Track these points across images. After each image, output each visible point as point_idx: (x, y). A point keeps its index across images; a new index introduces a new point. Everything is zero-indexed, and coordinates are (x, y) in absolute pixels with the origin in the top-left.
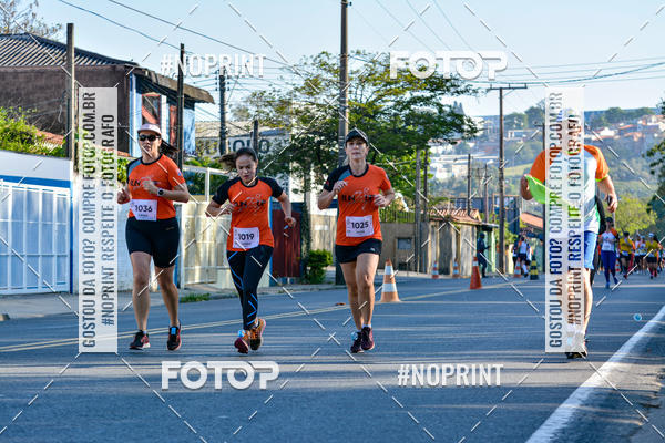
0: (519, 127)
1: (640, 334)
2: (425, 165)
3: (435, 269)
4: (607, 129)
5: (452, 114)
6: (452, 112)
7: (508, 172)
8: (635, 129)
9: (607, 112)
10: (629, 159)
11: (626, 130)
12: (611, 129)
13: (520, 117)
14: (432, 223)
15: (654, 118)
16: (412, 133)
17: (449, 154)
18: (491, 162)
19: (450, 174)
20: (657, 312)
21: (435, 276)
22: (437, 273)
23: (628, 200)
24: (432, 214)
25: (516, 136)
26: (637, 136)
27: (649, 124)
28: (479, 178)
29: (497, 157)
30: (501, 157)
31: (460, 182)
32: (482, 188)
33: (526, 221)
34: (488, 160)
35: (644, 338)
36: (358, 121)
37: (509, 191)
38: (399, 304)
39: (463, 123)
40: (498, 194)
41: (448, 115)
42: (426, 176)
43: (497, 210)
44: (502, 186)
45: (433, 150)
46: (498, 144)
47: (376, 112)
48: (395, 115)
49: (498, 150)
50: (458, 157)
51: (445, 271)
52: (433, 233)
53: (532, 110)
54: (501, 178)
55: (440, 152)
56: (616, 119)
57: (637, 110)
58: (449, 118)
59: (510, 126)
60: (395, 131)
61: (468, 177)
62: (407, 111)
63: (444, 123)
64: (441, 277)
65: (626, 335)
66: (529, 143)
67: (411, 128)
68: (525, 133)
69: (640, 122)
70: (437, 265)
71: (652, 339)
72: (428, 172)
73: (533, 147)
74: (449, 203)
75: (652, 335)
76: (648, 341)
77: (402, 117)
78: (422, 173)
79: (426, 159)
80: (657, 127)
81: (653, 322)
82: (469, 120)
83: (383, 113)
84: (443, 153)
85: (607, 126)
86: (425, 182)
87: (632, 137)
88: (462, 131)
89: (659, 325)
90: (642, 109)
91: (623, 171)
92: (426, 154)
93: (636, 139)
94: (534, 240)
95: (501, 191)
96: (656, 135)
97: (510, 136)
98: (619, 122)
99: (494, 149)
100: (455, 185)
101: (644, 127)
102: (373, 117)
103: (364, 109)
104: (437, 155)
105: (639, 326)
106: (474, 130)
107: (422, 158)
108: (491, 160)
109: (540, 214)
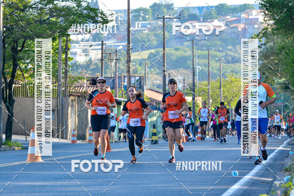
0: (144, 19)
1: (236, 187)
2: (66, 50)
3: (73, 135)
4: (216, 21)
5: (88, 8)
6: (88, 6)
7: (134, 56)
8: (239, 21)
9: (217, 7)
10: (234, 46)
11: (232, 22)
12: (220, 21)
13: (145, 11)
14: (72, 98)
15: (254, 12)
16: (55, 23)
17: (87, 41)
18: (121, 47)
19: (88, 58)
20: (252, 170)
21: (73, 141)
22: (75, 138)
23: (233, 79)
24: (72, 90)
25: (142, 27)
26: (241, 26)
27: (250, 17)
28: (111, 60)
29: (125, 44)
30: (129, 43)
31: (96, 64)
32: (113, 69)
33: (149, 96)
34: (119, 46)
35: (239, 190)
36: (11, 14)
37: (136, 71)
38: (42, 163)
39: (97, 16)
40: (126, 74)
41: (85, 9)
42: (67, 59)
43: (125, 87)
44: (129, 68)
45: (72, 37)
46: (126, 33)
47: (25, 7)
48: (41, 9)
49: (127, 38)
50: (94, 43)
51: (82, 137)
52: (72, 106)
53: (155, 5)
54: (129, 61)
55: (80, 40)
56: (224, 13)
57: (241, 6)
58: (85, 11)
59: (137, 18)
60: (42, 22)
61: (102, 60)
62: (51, 6)
63: (81, 15)
64: (79, 142)
65: (224, 187)
66: (153, 32)
67: (54, 19)
68: (149, 24)
69: (243, 15)
70: (76, 133)
71: (246, 190)
72: (68, 56)
73: (156, 35)
74: (85, 81)
75: (246, 188)
76: (241, 192)
77: (46, 10)
78: (64, 56)
79: (66, 45)
80: (257, 19)
81: (247, 178)
82: (102, 13)
83: (31, 7)
84: (82, 40)
85: (216, 18)
86: (66, 64)
87: (237, 28)
88: (96, 22)
89: (252, 179)
90: (245, 5)
91: (230, 56)
92: (67, 41)
93: (240, 29)
94: (155, 111)
95: (129, 71)
96: (256, 26)
97: (137, 26)
98: (226, 15)
99: (124, 37)
100: (92, 67)
101: (247, 19)
102: (23, 10)
103: (16, 4)
104: (77, 42)
105: (235, 180)
106: (105, 21)
107: (63, 44)
108: (121, 46)
109: (161, 90)
